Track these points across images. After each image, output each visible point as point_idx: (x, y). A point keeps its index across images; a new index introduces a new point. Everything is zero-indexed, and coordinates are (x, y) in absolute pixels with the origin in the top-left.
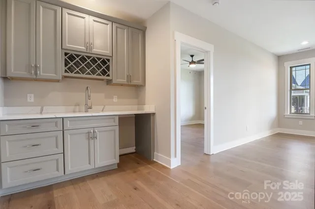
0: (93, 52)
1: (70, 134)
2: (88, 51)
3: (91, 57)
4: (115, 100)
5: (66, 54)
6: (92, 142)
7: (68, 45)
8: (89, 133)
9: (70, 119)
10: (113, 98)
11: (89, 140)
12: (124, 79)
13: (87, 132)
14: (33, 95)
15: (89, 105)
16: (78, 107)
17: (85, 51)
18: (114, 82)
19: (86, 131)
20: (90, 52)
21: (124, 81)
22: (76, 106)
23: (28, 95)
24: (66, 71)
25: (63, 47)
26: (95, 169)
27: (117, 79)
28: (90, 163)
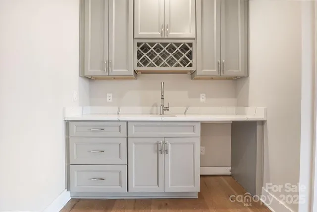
0: (169, 37)
1: (135, 143)
2: (164, 37)
3: (168, 43)
4: (203, 99)
5: (139, 44)
6: (162, 156)
7: (140, 33)
8: (157, 143)
9: (136, 123)
10: (199, 97)
11: (158, 153)
12: (214, 69)
13: (155, 142)
14: (111, 95)
15: (166, 105)
16: (155, 108)
17: (160, 37)
18: (198, 73)
19: (155, 140)
20: (166, 37)
21: (214, 71)
22: (153, 106)
23: (108, 94)
24: (138, 65)
25: (135, 37)
26: (164, 193)
27: (203, 69)
28: (158, 184)
